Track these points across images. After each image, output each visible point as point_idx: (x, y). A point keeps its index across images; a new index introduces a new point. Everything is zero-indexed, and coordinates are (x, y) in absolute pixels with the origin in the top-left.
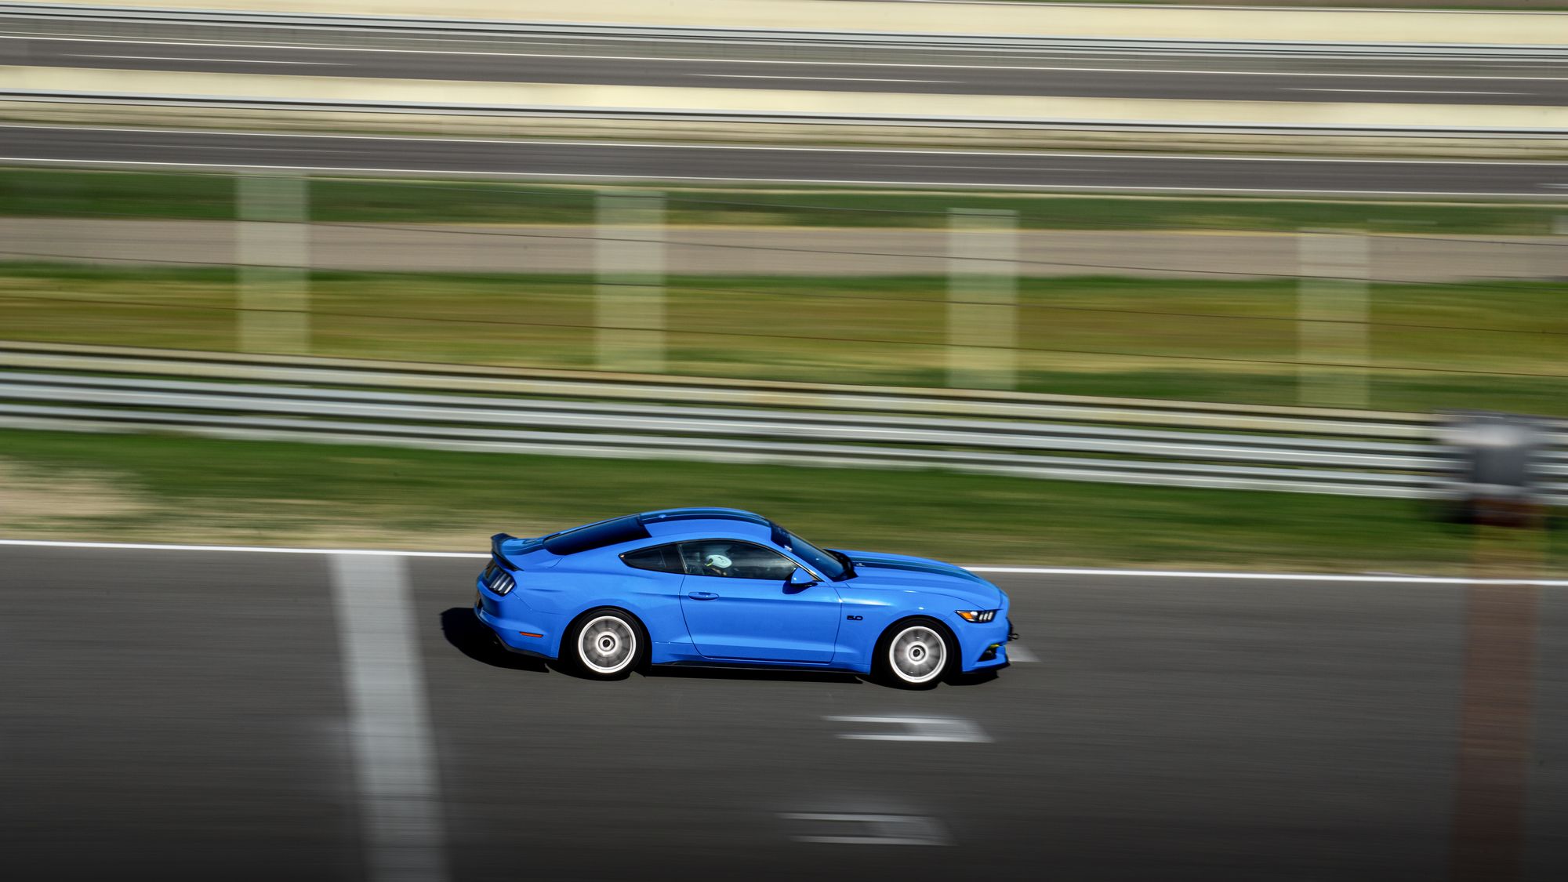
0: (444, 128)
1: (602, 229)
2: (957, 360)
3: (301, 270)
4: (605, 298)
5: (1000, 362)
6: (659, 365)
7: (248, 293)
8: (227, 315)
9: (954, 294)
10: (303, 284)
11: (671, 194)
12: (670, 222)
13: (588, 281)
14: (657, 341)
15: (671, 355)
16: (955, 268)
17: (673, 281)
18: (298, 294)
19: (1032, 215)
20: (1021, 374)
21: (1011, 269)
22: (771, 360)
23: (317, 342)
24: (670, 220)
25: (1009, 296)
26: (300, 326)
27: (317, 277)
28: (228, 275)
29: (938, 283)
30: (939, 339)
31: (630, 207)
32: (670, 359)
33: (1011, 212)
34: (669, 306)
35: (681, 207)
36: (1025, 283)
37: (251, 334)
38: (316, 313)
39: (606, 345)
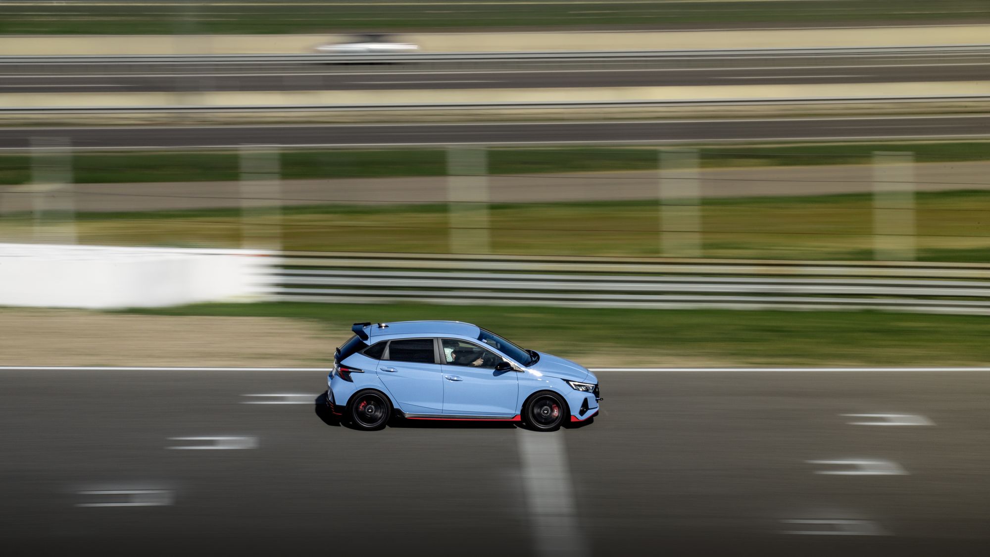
0: (565, 116)
1: (663, 172)
2: (880, 244)
3: (485, 203)
4: (666, 214)
5: (906, 244)
6: (698, 252)
7: (454, 218)
8: (442, 231)
9: (877, 203)
10: (485, 212)
11: (703, 150)
12: (702, 167)
13: (655, 203)
14: (696, 239)
15: (705, 246)
16: (877, 188)
17: (706, 202)
18: (483, 218)
19: (923, 154)
20: (919, 250)
21: (911, 188)
22: (765, 247)
23: (495, 246)
24: (702, 165)
25: (911, 203)
26: (484, 237)
27: (494, 207)
28: (443, 208)
29: (867, 197)
30: (869, 232)
31: (678, 158)
32: (705, 249)
33: (910, 153)
34: (703, 217)
35: (709, 157)
36: (920, 195)
37: (457, 242)
38: (494, 229)
39: (668, 242)
